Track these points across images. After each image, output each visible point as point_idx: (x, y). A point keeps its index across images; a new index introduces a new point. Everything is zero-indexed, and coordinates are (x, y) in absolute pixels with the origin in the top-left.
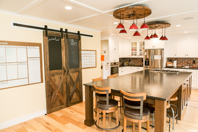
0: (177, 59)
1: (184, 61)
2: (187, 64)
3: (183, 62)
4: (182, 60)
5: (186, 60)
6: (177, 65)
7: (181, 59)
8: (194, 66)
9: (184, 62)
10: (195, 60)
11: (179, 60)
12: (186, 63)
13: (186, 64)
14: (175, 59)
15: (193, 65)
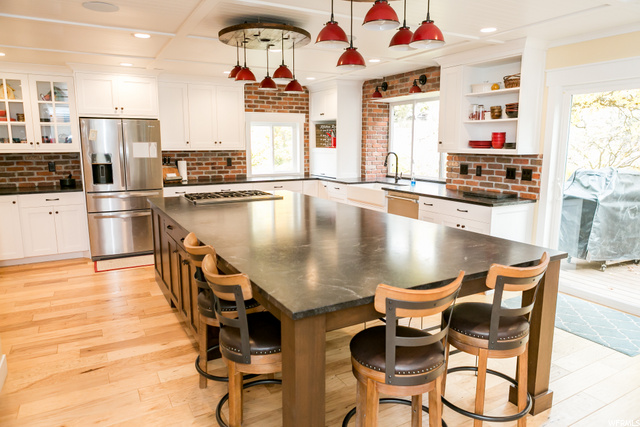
0: (185, 155)
1: (205, 160)
2: (213, 168)
3: (201, 164)
4: (199, 159)
5: (210, 158)
6: (188, 174)
7: (196, 155)
8: (230, 174)
9: (204, 163)
10: (230, 156)
11: (190, 157)
12: (210, 167)
13: (211, 170)
14: (179, 155)
15: (227, 172)
